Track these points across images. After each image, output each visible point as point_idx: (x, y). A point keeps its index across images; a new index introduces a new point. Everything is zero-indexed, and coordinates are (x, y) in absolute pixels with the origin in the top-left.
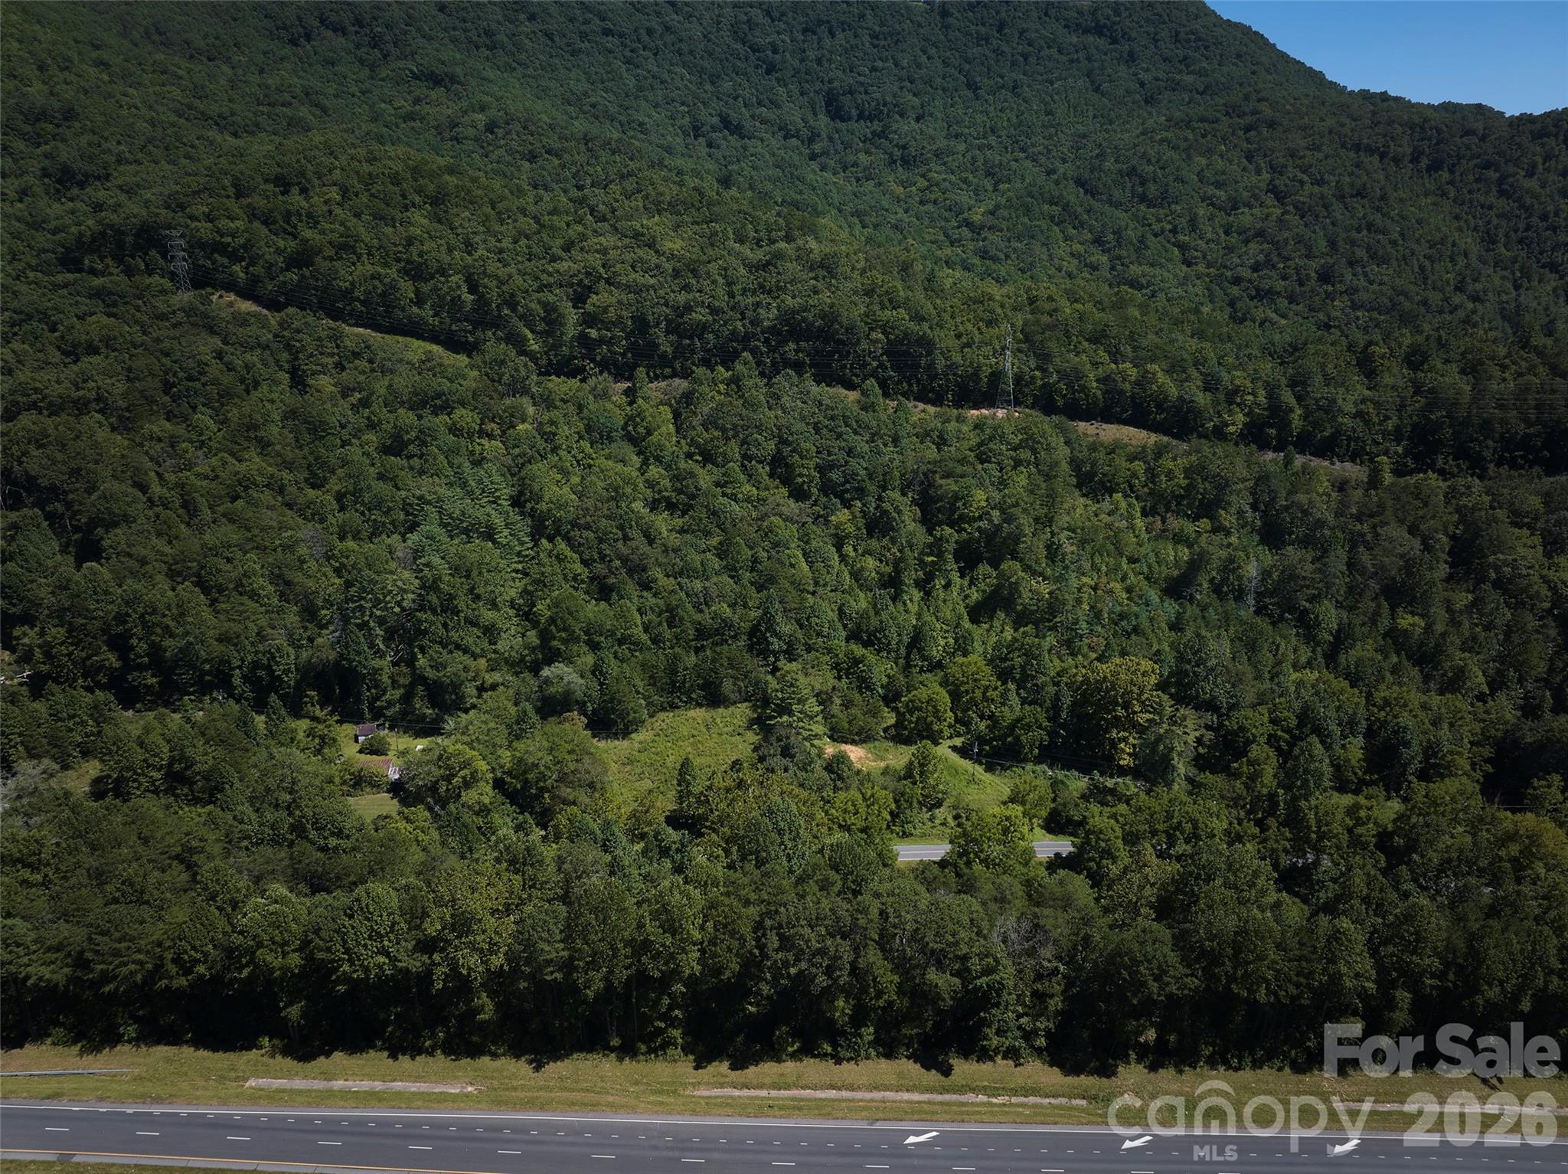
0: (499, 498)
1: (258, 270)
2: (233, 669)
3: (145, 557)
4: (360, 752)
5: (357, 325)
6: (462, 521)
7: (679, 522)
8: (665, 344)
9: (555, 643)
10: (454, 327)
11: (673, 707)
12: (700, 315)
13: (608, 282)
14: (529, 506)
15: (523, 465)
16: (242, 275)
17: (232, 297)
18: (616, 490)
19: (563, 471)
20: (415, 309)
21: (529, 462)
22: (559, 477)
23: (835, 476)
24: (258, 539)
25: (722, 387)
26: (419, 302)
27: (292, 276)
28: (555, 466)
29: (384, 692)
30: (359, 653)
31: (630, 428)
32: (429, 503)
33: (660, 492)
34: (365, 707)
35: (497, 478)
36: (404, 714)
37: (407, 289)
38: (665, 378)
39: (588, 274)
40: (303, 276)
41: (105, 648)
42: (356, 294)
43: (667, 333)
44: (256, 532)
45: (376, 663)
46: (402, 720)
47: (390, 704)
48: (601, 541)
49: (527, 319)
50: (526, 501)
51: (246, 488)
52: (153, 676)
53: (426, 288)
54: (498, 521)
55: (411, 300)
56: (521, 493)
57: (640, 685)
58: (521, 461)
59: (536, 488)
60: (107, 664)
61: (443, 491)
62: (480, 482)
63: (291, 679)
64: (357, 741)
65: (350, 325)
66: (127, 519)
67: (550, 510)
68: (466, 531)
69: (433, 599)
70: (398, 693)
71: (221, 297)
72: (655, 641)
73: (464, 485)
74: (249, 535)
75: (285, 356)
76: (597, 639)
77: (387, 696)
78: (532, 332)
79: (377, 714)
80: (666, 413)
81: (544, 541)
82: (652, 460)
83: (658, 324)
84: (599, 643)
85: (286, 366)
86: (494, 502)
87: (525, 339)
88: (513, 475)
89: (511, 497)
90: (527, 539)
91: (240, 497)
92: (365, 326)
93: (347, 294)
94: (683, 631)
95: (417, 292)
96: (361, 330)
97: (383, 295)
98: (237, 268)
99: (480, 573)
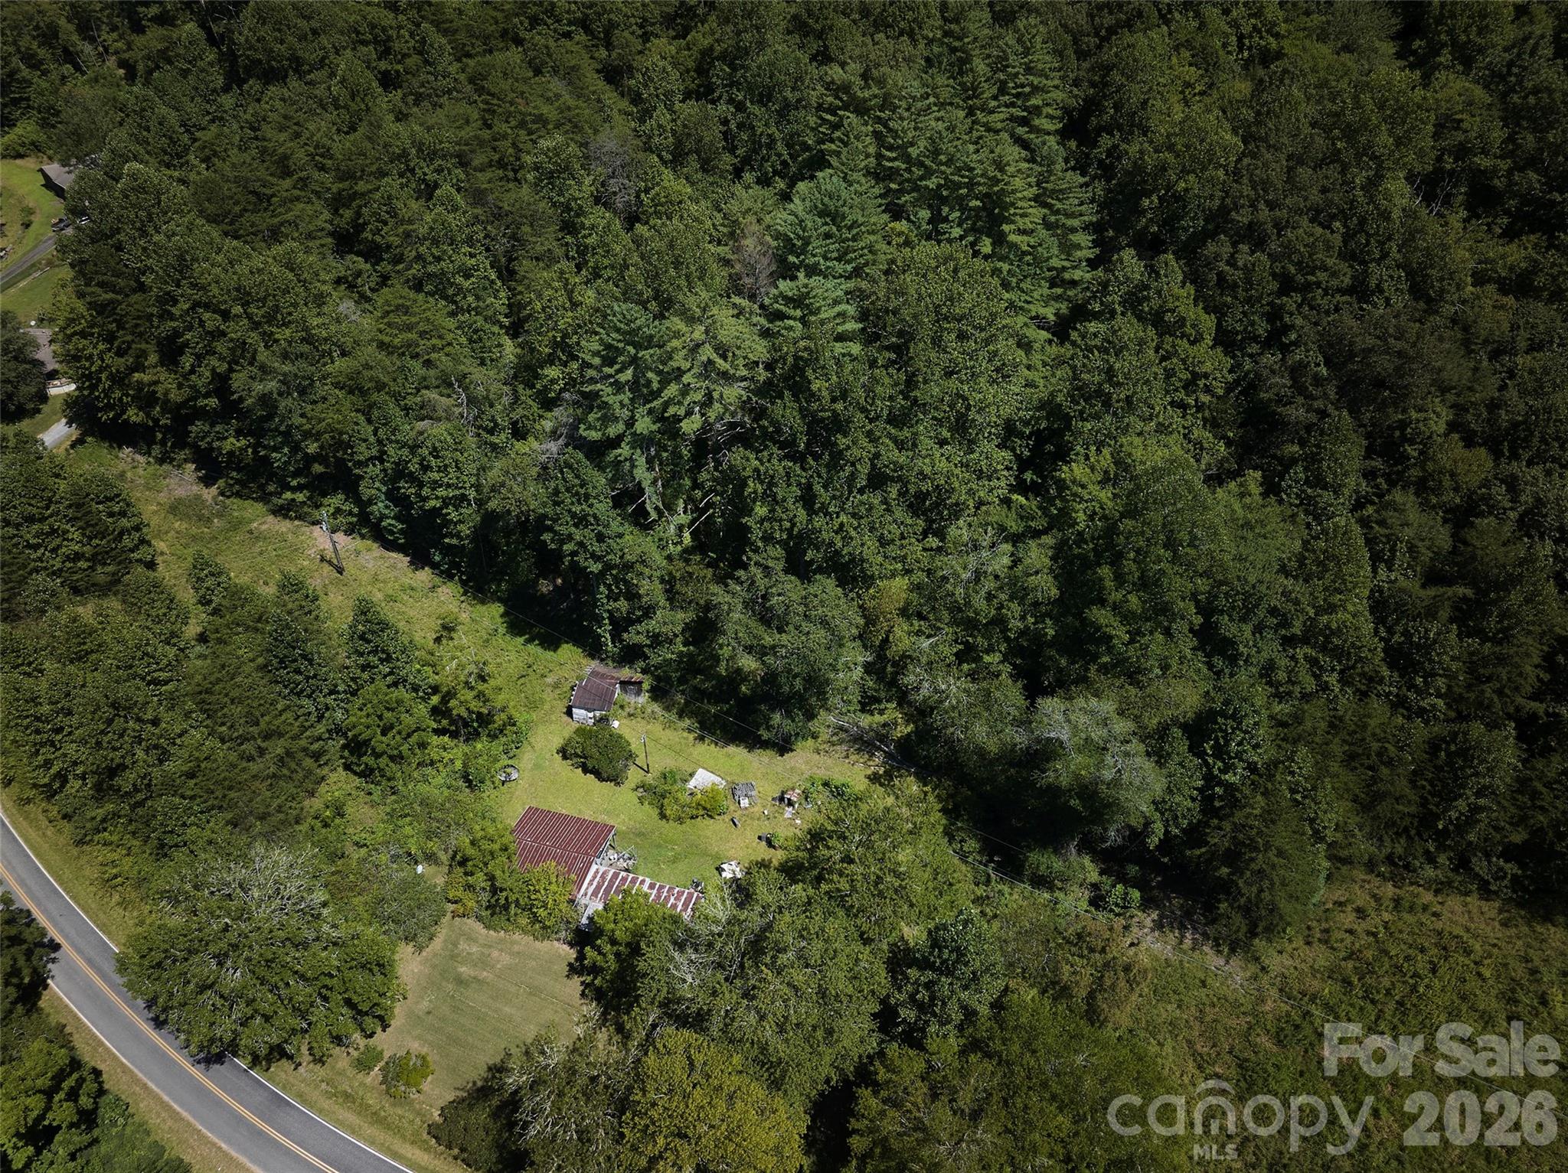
0: (1037, 111)
2: (360, 464)
3: (286, 157)
4: (564, 752)
6: (929, 173)
7: (1516, 254)
9: (1101, 616)
11: (1399, 869)
14: (1106, 141)
15: (1112, 31)
18: (1350, 133)
19: (1205, 60)
21: (1129, 25)
22: (1192, 73)
24: (505, 145)
28: (1188, 44)
29: (648, 612)
30: (581, 521)
32: (861, 109)
33: (1462, 152)
34: (605, 632)
35: (1043, 58)
36: (690, 667)
41: (153, 358)
44: (504, 128)
45: (632, 542)
46: (682, 680)
47: (656, 640)
48: (1287, 285)
50: (1100, 130)
51: (534, 21)
52: (239, 433)
54: (1021, 186)
56: (1091, 106)
57: (1334, 813)
58: (1108, 20)
59: (1135, 94)
60: (160, 389)
61: (906, 81)
62: (1000, 64)
63: (464, 522)
64: (569, 713)
66: (297, 65)
67: (1163, 168)
68: (935, 200)
69: (787, 413)
70: (682, 617)
72: (1398, 658)
73: (961, 65)
74: (486, 134)
76: (1228, 627)
77: (652, 625)
79: (630, 655)
81: (1128, 255)
82: (1445, 58)
84: (1230, 643)
86: (1024, 122)
88: (1082, 55)
89: (1067, 111)
90: (1083, 239)
91: (518, 41)
94: (1501, 660)
99: (937, 342)
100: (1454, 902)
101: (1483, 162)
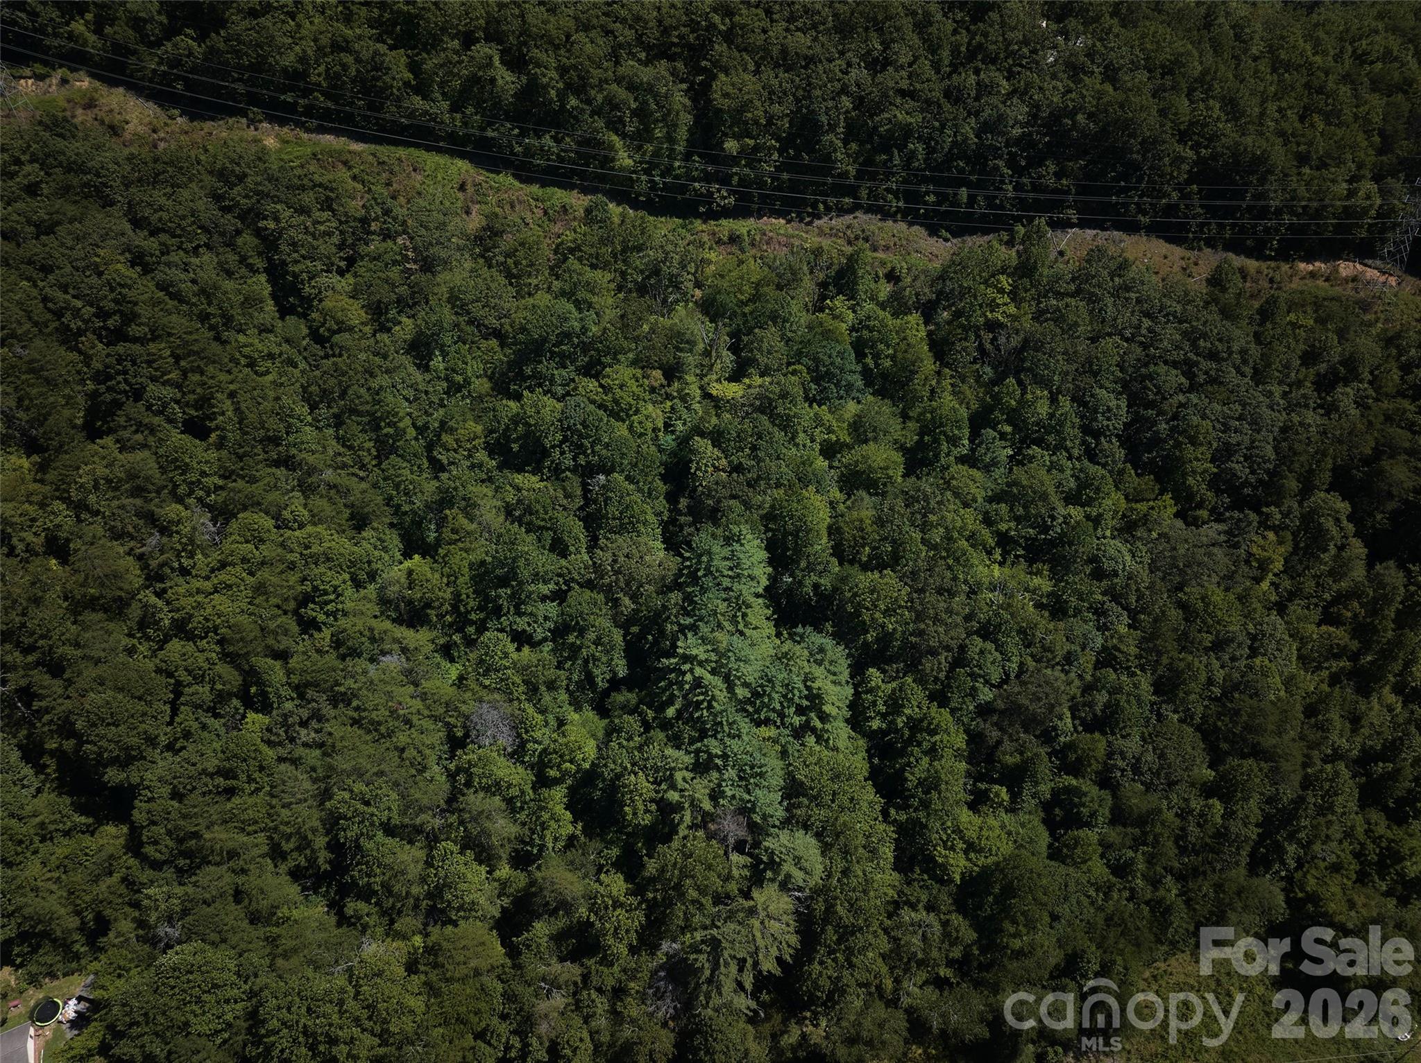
1: (120, 31)
5: (321, 130)
8: (845, 162)
10: (490, 133)
12: (903, 114)
13: (728, 37)
16: (92, 38)
17: (84, 83)
20: (417, 101)
23: (1238, 467)
25: (1005, 282)
26: (422, 89)
27: (186, 42)
31: (869, 360)
37: (397, 64)
38: (842, 211)
39: (693, 26)
40: (212, 50)
42: (314, 79)
43: (846, 142)
49: (611, 114)
53: (431, 63)
55: (407, 84)
65: (308, 131)
71: (64, 81)
75: (247, 240)
78: (623, 136)
80: (915, 327)
83: (832, 128)
85: (260, 263)
87: (611, 147)
92: (337, 133)
93: (297, 78)
95: (414, 67)
96: (329, 138)
97: (359, 79)
98: (78, 26)
100: (1173, 961)
101: (1003, 527)
